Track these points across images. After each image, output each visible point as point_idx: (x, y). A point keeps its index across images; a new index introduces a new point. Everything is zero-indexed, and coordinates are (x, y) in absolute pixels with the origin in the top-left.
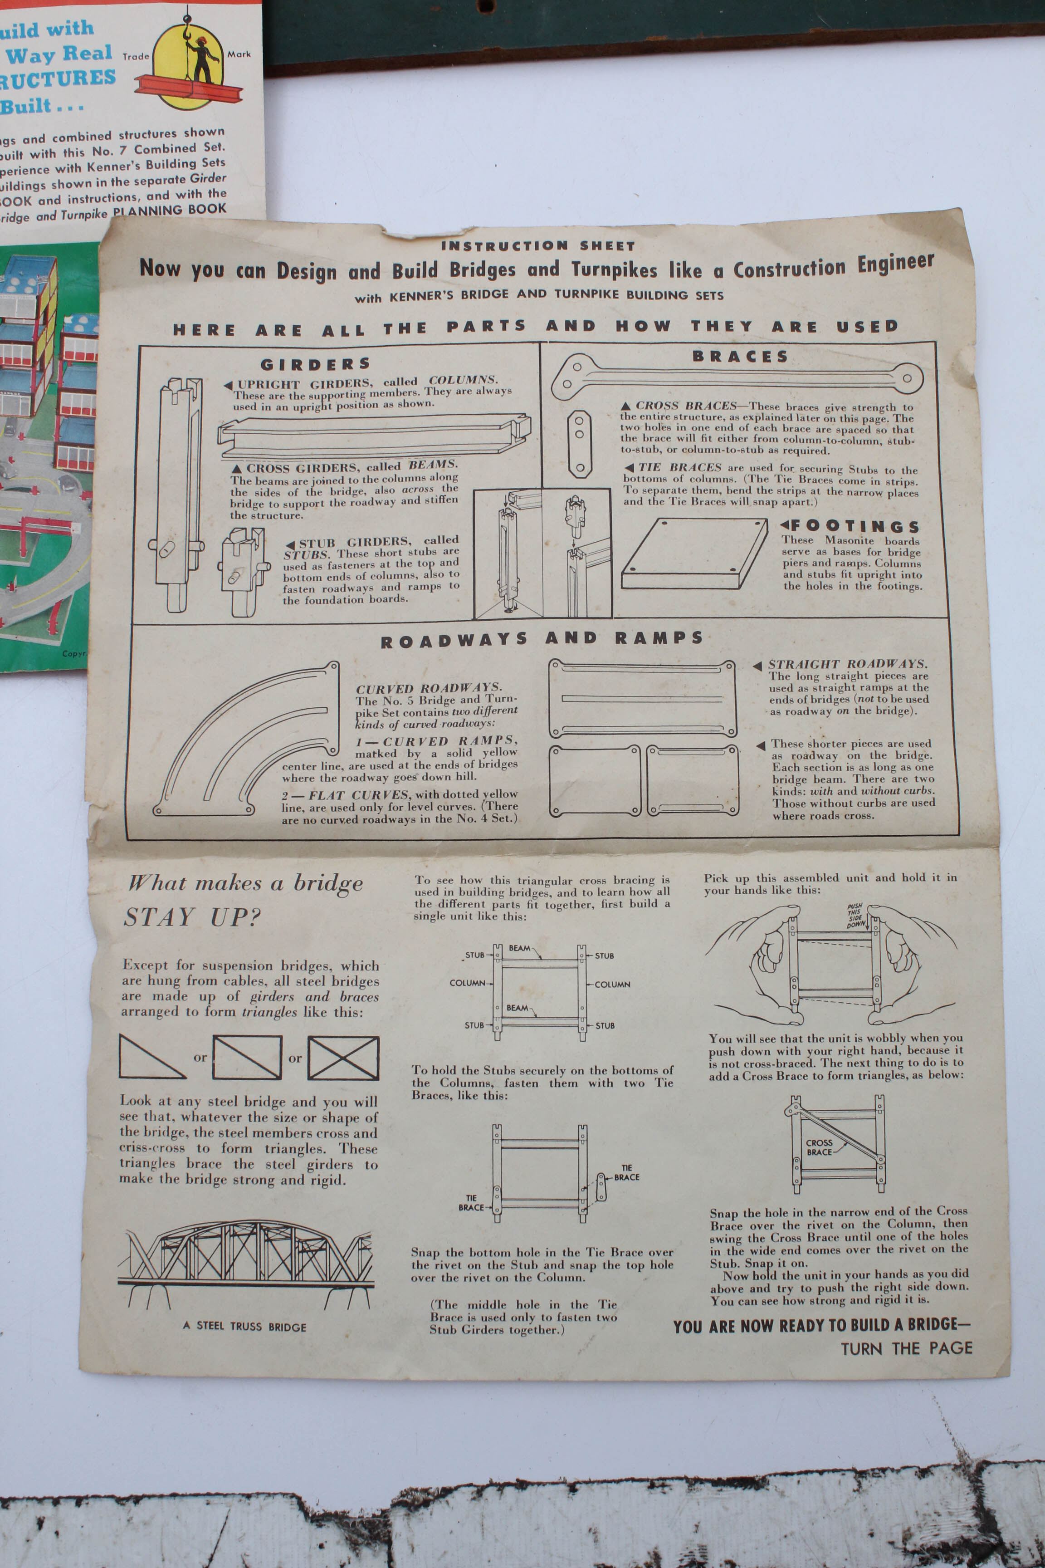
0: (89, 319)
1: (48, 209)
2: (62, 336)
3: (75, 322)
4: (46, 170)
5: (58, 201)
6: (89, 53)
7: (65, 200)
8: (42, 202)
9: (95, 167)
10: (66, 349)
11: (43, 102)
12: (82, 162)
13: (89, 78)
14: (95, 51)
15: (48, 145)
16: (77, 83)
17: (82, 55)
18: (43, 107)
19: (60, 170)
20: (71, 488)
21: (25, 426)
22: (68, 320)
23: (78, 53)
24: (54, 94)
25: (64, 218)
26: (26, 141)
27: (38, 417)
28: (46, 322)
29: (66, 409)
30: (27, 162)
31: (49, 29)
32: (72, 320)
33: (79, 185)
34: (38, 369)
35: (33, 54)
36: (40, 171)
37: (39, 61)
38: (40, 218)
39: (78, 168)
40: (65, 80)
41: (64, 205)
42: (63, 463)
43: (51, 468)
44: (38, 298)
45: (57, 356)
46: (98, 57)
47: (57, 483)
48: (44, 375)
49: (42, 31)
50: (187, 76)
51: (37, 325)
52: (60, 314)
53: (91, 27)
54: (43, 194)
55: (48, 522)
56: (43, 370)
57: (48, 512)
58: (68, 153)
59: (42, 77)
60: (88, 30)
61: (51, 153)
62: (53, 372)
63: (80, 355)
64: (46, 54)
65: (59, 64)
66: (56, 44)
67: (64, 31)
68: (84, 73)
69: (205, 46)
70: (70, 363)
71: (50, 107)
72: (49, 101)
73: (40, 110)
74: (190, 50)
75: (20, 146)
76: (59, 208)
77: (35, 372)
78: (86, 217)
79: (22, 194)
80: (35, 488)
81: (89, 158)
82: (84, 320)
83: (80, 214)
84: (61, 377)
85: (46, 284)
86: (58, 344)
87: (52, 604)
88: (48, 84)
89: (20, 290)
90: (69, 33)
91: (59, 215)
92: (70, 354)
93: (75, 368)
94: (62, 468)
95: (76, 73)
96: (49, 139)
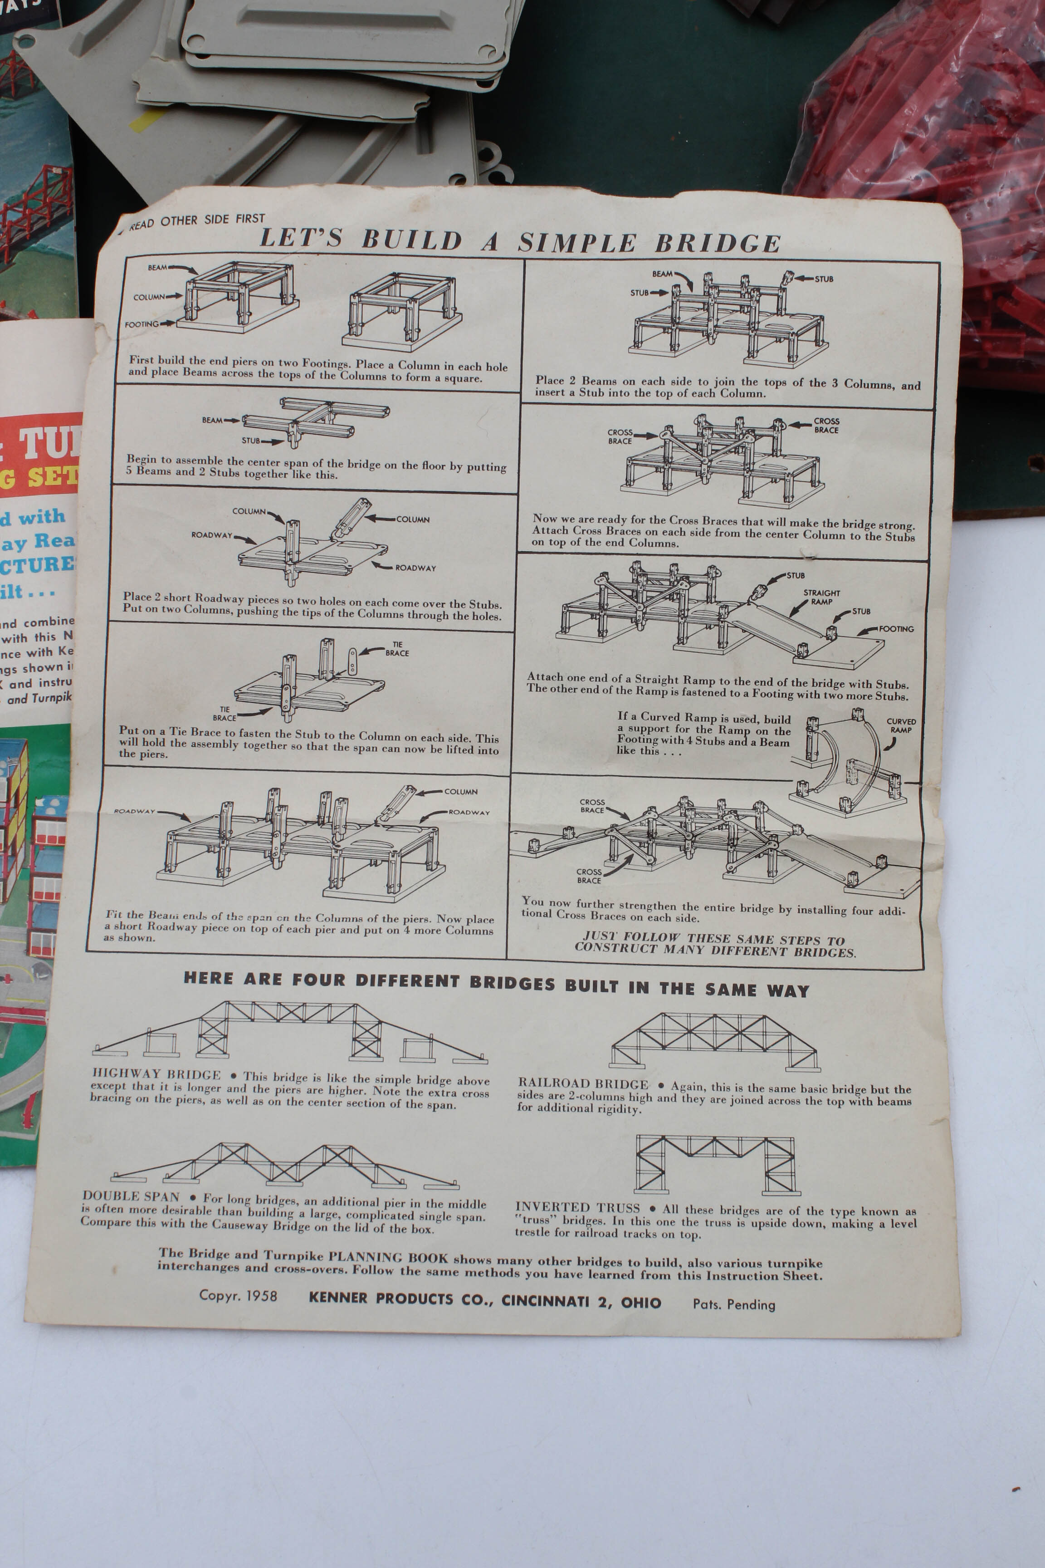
0: (61, 801)
1: (20, 693)
2: (34, 819)
3: (47, 804)
4: (18, 655)
5: (29, 684)
6: (60, 540)
7: (35, 683)
8: (13, 686)
9: (66, 650)
10: (38, 832)
11: (15, 588)
12: (53, 646)
13: (60, 564)
14: (66, 538)
15: (20, 630)
16: (48, 569)
17: (54, 542)
18: (15, 593)
19: (31, 654)
20: (45, 976)
22: (39, 803)
23: (50, 541)
24: (27, 580)
25: (35, 701)
27: (11, 902)
28: (17, 805)
29: (39, 894)
31: (21, 518)
32: (44, 803)
33: (50, 668)
34: (10, 853)
35: (5, 542)
36: (12, 655)
37: (11, 548)
38: (11, 701)
39: (49, 652)
40: (36, 567)
41: (35, 688)
42: (37, 950)
43: (24, 955)
44: (9, 781)
45: (29, 840)
46: (69, 543)
47: (30, 970)
48: (16, 860)
49: (14, 520)
51: (8, 808)
52: (31, 796)
53: (62, 515)
54: (13, 678)
55: (22, 1011)
56: (15, 854)
57: (21, 1001)
58: (39, 637)
59: (14, 564)
60: (59, 518)
61: (23, 638)
62: (25, 857)
63: (52, 839)
64: (18, 542)
65: (30, 551)
66: (28, 532)
67: (36, 519)
68: (56, 560)
70: (42, 847)
71: (21, 593)
72: (21, 587)
73: (11, 597)
76: (30, 691)
77: (6, 857)
78: (57, 700)
80: (8, 976)
81: (61, 641)
82: (55, 802)
83: (52, 697)
84: (33, 862)
85: (17, 766)
86: (30, 830)
87: (25, 1096)
88: (20, 571)
90: (40, 521)
91: (31, 698)
92: (42, 838)
93: (47, 852)
94: (35, 955)
95: (48, 559)
96: (20, 624)
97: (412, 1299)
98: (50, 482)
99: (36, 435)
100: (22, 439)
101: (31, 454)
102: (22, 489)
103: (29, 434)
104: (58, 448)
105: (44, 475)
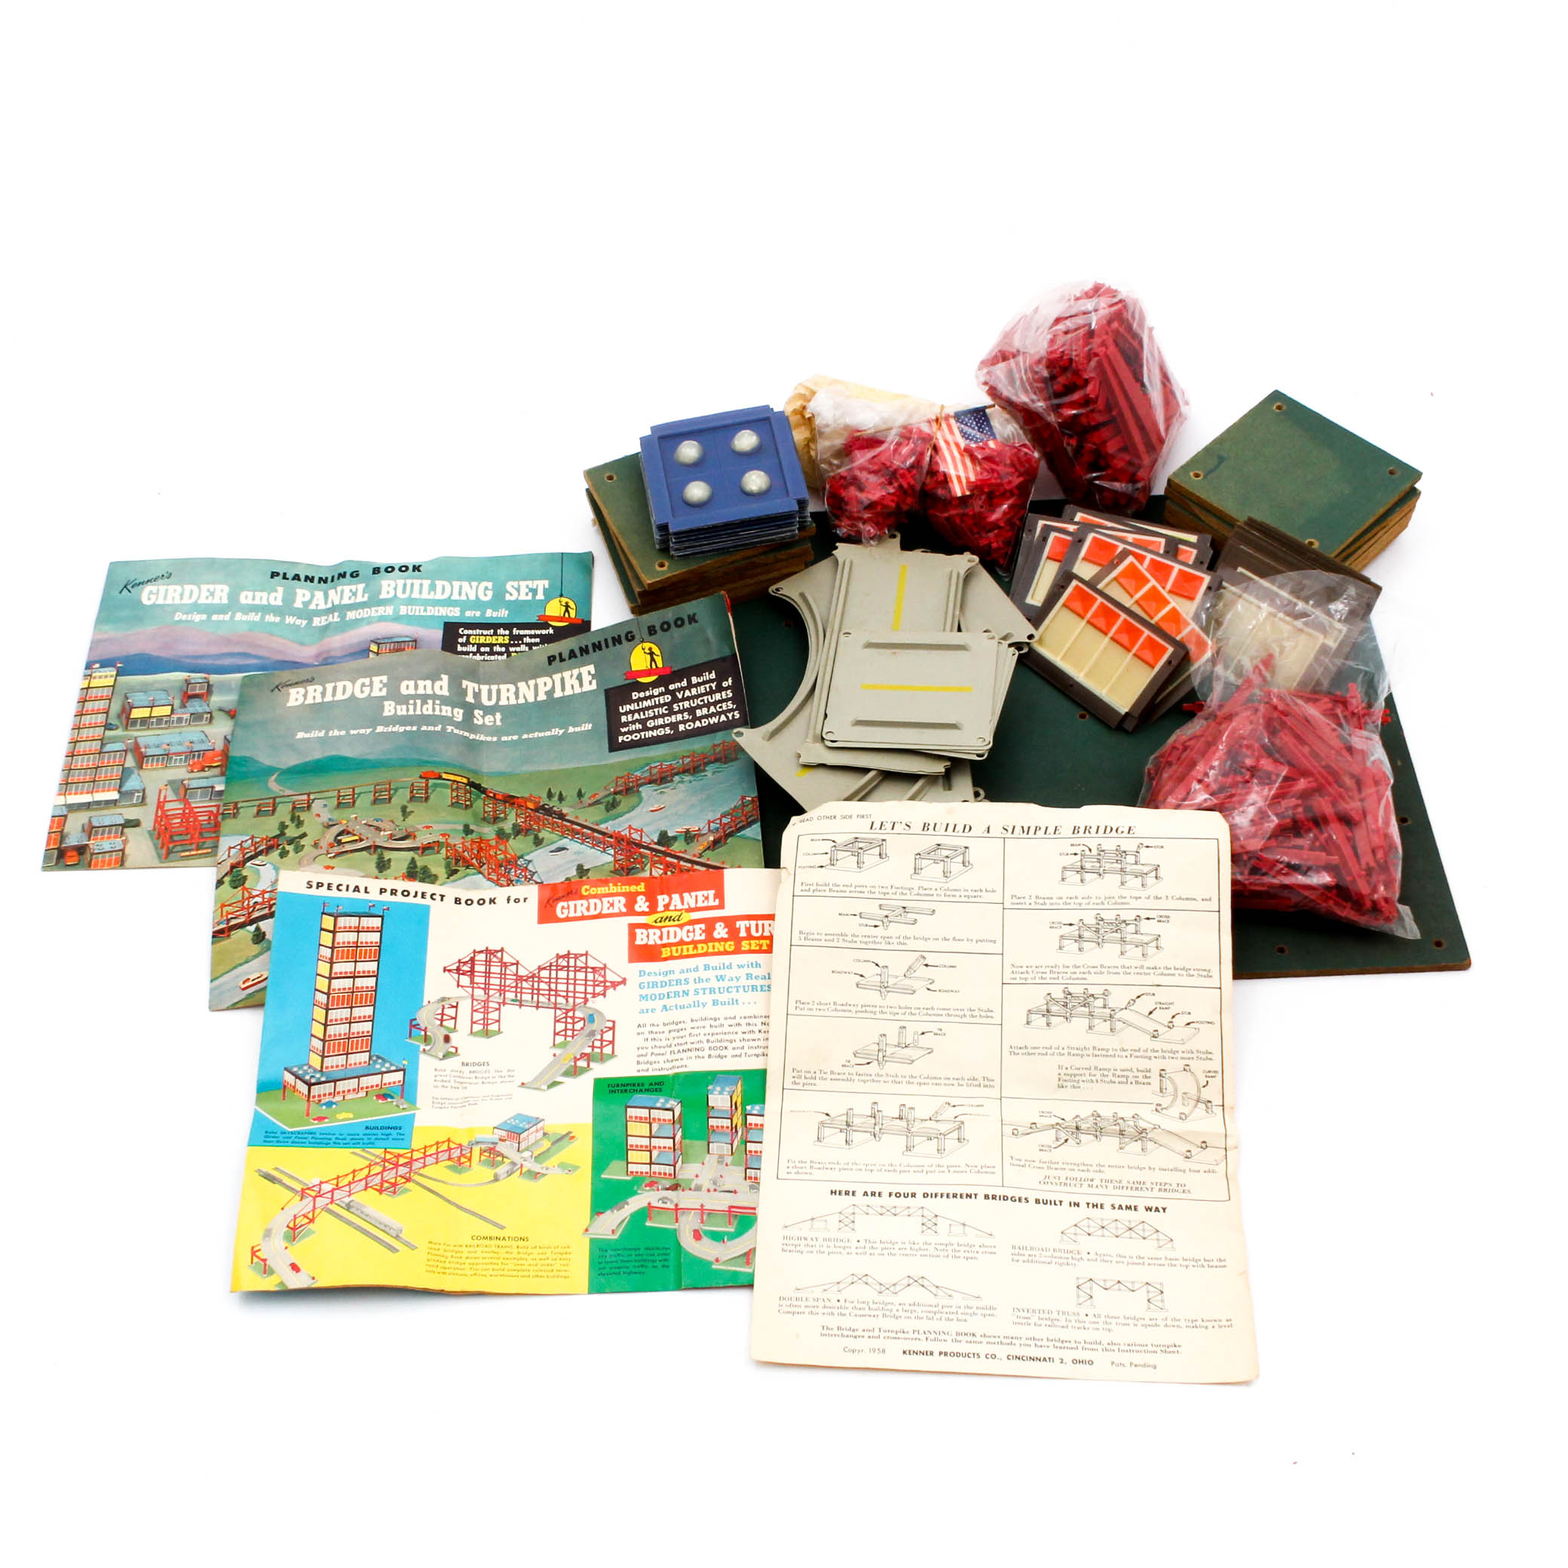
0: (760, 1107)
1: (738, 1052)
2: (746, 1115)
3: (752, 1108)
4: (737, 1033)
5: (743, 1048)
6: (759, 977)
7: (746, 1047)
8: (734, 1049)
9: (763, 1031)
10: (749, 1121)
11: (735, 1000)
12: (756, 1029)
13: (759, 988)
15: (738, 1020)
16: (752, 991)
17: (756, 977)
18: (735, 1003)
19: (744, 1033)
20: (754, 1190)
21: (729, 1159)
22: (748, 1108)
23: (753, 977)
24: (741, 996)
25: (746, 1057)
26: (726, 1019)
27: (736, 1155)
28: (736, 1108)
29: (750, 1151)
30: (726, 1029)
31: (738, 965)
33: (754, 1040)
34: (734, 1131)
35: (729, 977)
36: (733, 1033)
37: (732, 980)
38: (733, 1056)
39: (754, 1032)
40: (746, 990)
41: (746, 1050)
42: (750, 1178)
43: (744, 1181)
44: (731, 1097)
45: (744, 1125)
46: (764, 978)
47: (747, 1188)
48: (737, 1135)
49: (734, 966)
51: (732, 1109)
52: (744, 1105)
53: (762, 964)
54: (734, 1045)
55: (744, 1208)
56: (736, 1131)
57: (744, 1203)
58: (748, 1024)
59: (734, 988)
60: (760, 966)
61: (739, 1025)
62: (742, 1133)
63: (756, 1125)
64: (736, 977)
65: (743, 981)
66: (743, 972)
68: (757, 986)
70: (751, 1129)
71: (739, 1002)
73: (733, 1004)
75: (722, 1021)
76: (743, 1051)
77: (732, 1132)
78: (758, 1057)
79: (724, 1044)
80: (735, 1191)
81: (760, 1027)
82: (757, 1107)
83: (755, 1055)
84: (747, 1135)
85: (735, 1090)
86: (744, 1120)
87: (746, 1250)
88: (737, 991)
89: (721, 1093)
91: (744, 1055)
92: (751, 1124)
93: (754, 1131)
94: (749, 1180)
95: (753, 986)
96: (738, 1017)
97: (958, 1355)
98: (753, 948)
99: (745, 924)
100: (737, 926)
101: (743, 934)
102: (738, 951)
103: (742, 925)
104: (757, 931)
105: (750, 944)
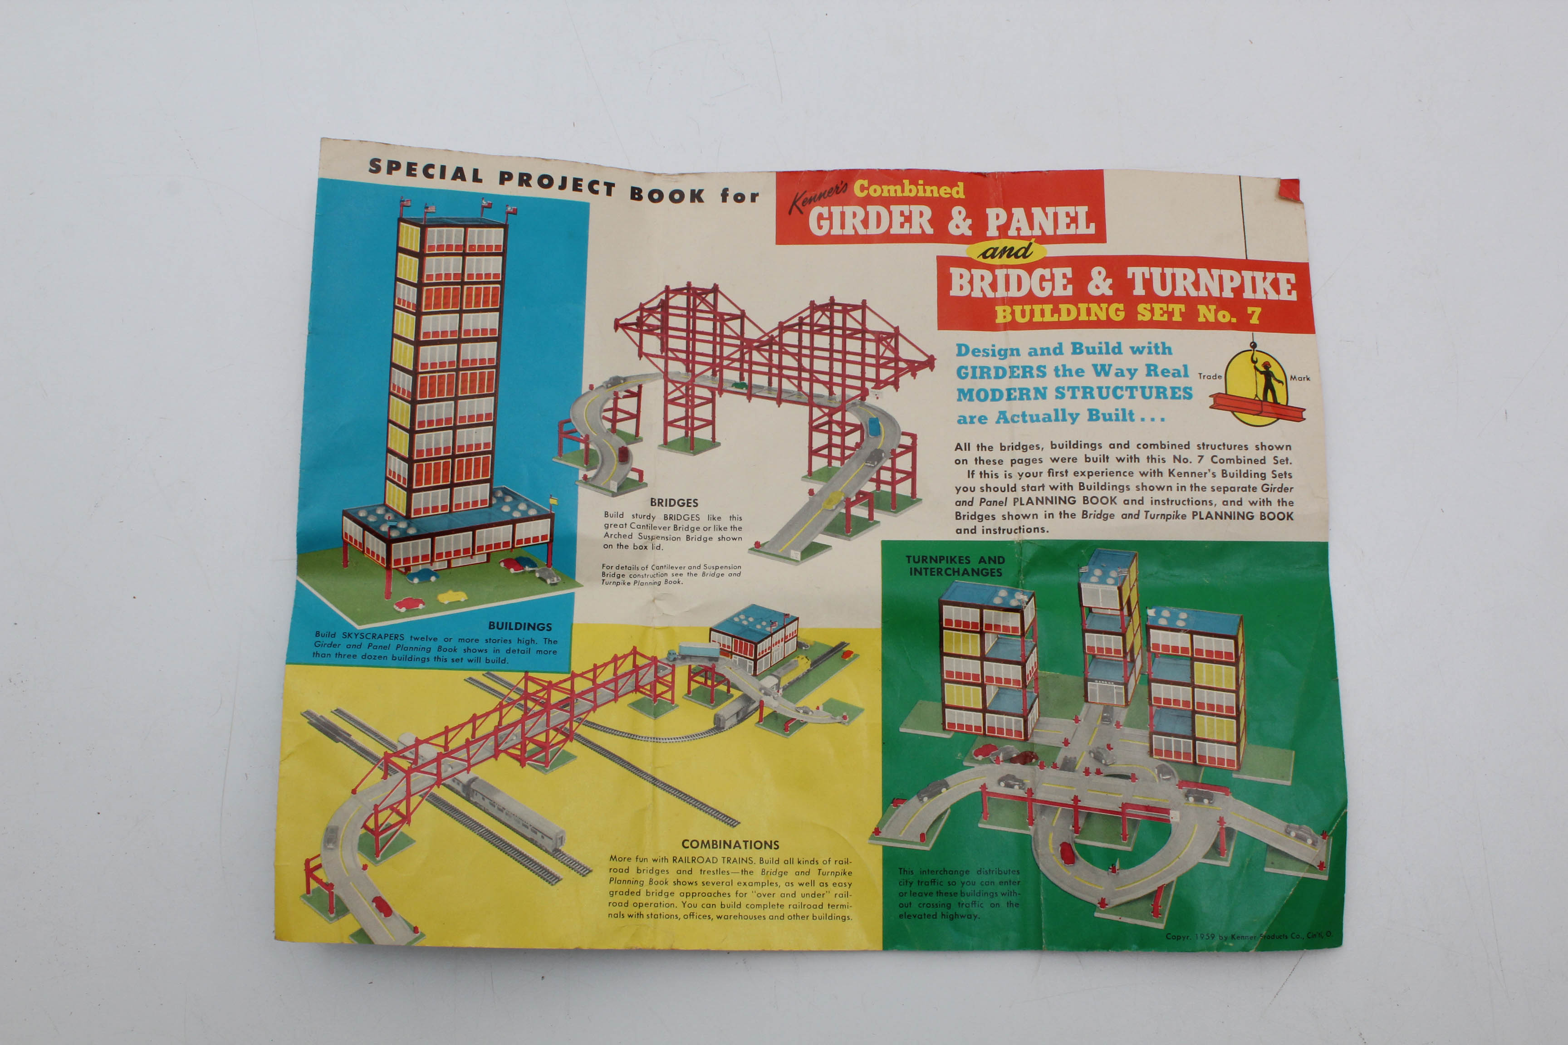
0: (1170, 612)
1: (1133, 509)
2: (1148, 628)
3: (1158, 614)
4: (1131, 474)
5: (1141, 502)
6: (1168, 372)
7: (1147, 501)
8: (1126, 502)
9: (1175, 473)
10: (1153, 641)
11: (1127, 412)
12: (1164, 468)
13: (1169, 393)
14: (1174, 370)
15: (1133, 451)
16: (1158, 397)
17: (1163, 373)
18: (1128, 417)
19: (1143, 474)
20: (1168, 777)
21: (1122, 715)
22: (1151, 612)
23: (1159, 371)
24: (1137, 405)
25: (1146, 518)
26: (1112, 446)
27: (1132, 706)
28: (1130, 614)
29: (1158, 700)
30: (1113, 465)
31: (1132, 348)
32: (1155, 613)
33: (1160, 488)
34: (1129, 660)
35: (1117, 369)
36: (1125, 474)
37: (1123, 375)
38: (1125, 516)
39: (1159, 473)
40: (1147, 394)
41: (1147, 506)
42: (1159, 752)
43: (1148, 756)
44: (1120, 590)
45: (1145, 648)
46: (1176, 375)
47: (1154, 771)
48: (1134, 666)
49: (1125, 349)
50: (1256, 396)
51: (1122, 615)
52: (1143, 607)
53: (1169, 349)
54: (1127, 495)
55: (1148, 808)
56: (1133, 661)
57: (1147, 799)
58: (1151, 459)
59: (1126, 390)
60: (1167, 351)
61: (1135, 459)
62: (1142, 663)
63: (1166, 647)
64: (1129, 370)
65: (1140, 379)
66: (1140, 362)
67: (1146, 350)
68: (1165, 389)
69: (1270, 369)
70: (1156, 655)
71: (1134, 417)
72: (1134, 412)
73: (1124, 420)
74: (1258, 373)
75: (1106, 450)
76: (1143, 509)
77: (1126, 662)
78: (1167, 519)
79: (1108, 493)
80: (1133, 775)
81: (1170, 464)
82: (1166, 613)
83: (1162, 515)
84: (1150, 669)
85: (1126, 576)
86: (1145, 637)
87: (1155, 888)
88: (1132, 397)
89: (1102, 581)
90: (1150, 353)
91: (1143, 514)
92: (1156, 646)
93: (1162, 660)
94: (1158, 757)
95: (1158, 388)
96: (1133, 445)
98: (1157, 317)
99: (1143, 274)
100: (1130, 276)
101: (1139, 290)
102: (1131, 322)
103: (1137, 273)
104: (1164, 287)
105: (1152, 311)
